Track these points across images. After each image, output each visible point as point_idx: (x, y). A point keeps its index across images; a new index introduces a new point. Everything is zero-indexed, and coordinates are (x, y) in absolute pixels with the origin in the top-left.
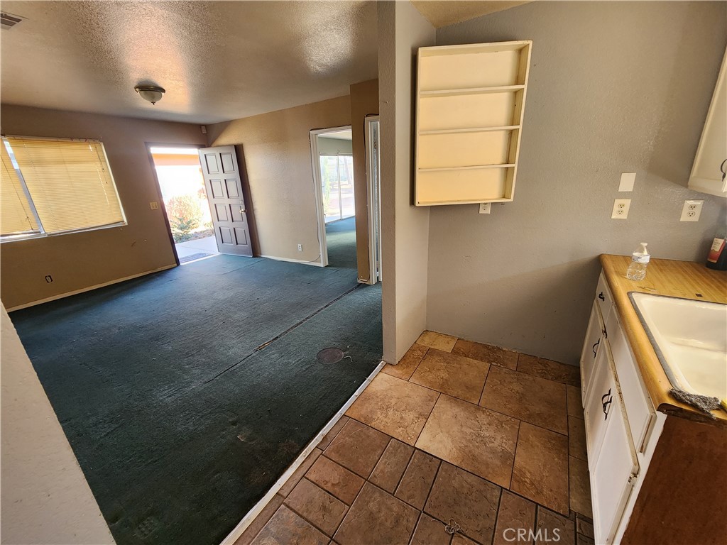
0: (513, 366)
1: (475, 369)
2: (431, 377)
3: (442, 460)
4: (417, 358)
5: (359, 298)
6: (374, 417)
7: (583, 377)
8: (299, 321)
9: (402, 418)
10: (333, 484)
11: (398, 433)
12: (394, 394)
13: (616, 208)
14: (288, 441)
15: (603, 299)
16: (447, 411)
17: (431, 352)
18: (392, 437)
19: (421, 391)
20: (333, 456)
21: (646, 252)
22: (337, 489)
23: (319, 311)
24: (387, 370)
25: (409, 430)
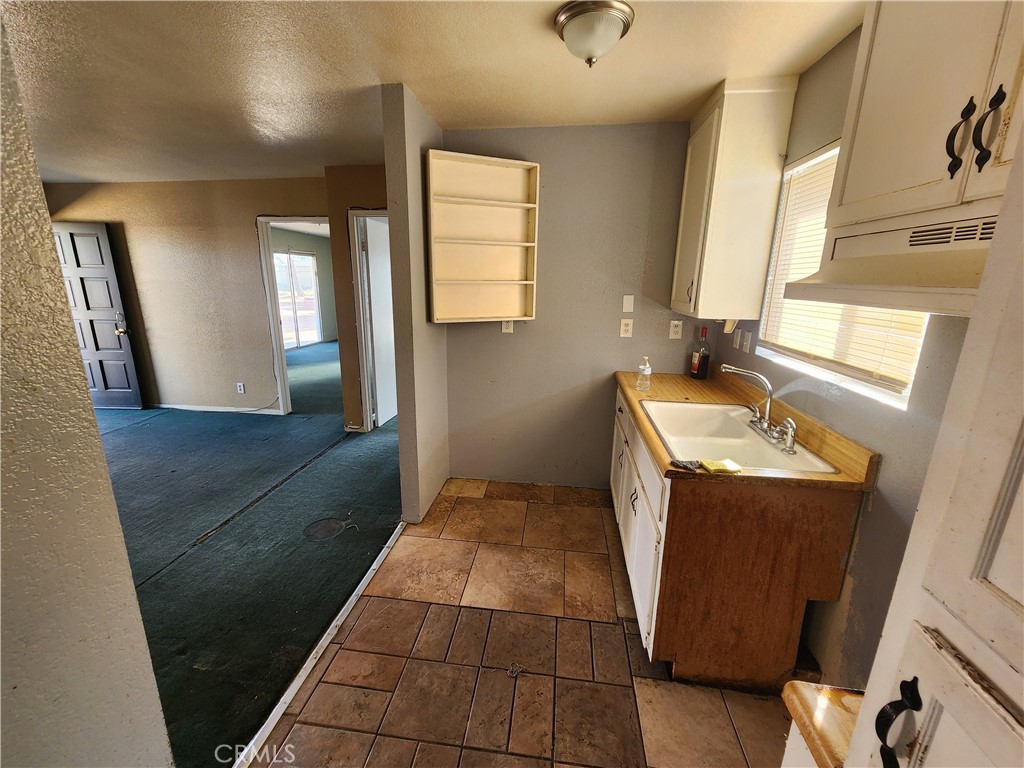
0: (550, 500)
1: (511, 511)
2: (465, 528)
3: (492, 610)
4: (442, 511)
5: (351, 451)
6: (403, 587)
7: (614, 495)
8: (260, 494)
9: (439, 580)
10: (365, 677)
11: (438, 597)
12: (424, 556)
13: (623, 327)
14: (285, 648)
15: (622, 412)
16: (489, 561)
17: (460, 501)
18: (431, 604)
19: (455, 545)
20: (358, 646)
21: (648, 365)
22: (372, 680)
23: (292, 475)
24: (409, 531)
25: (451, 590)
